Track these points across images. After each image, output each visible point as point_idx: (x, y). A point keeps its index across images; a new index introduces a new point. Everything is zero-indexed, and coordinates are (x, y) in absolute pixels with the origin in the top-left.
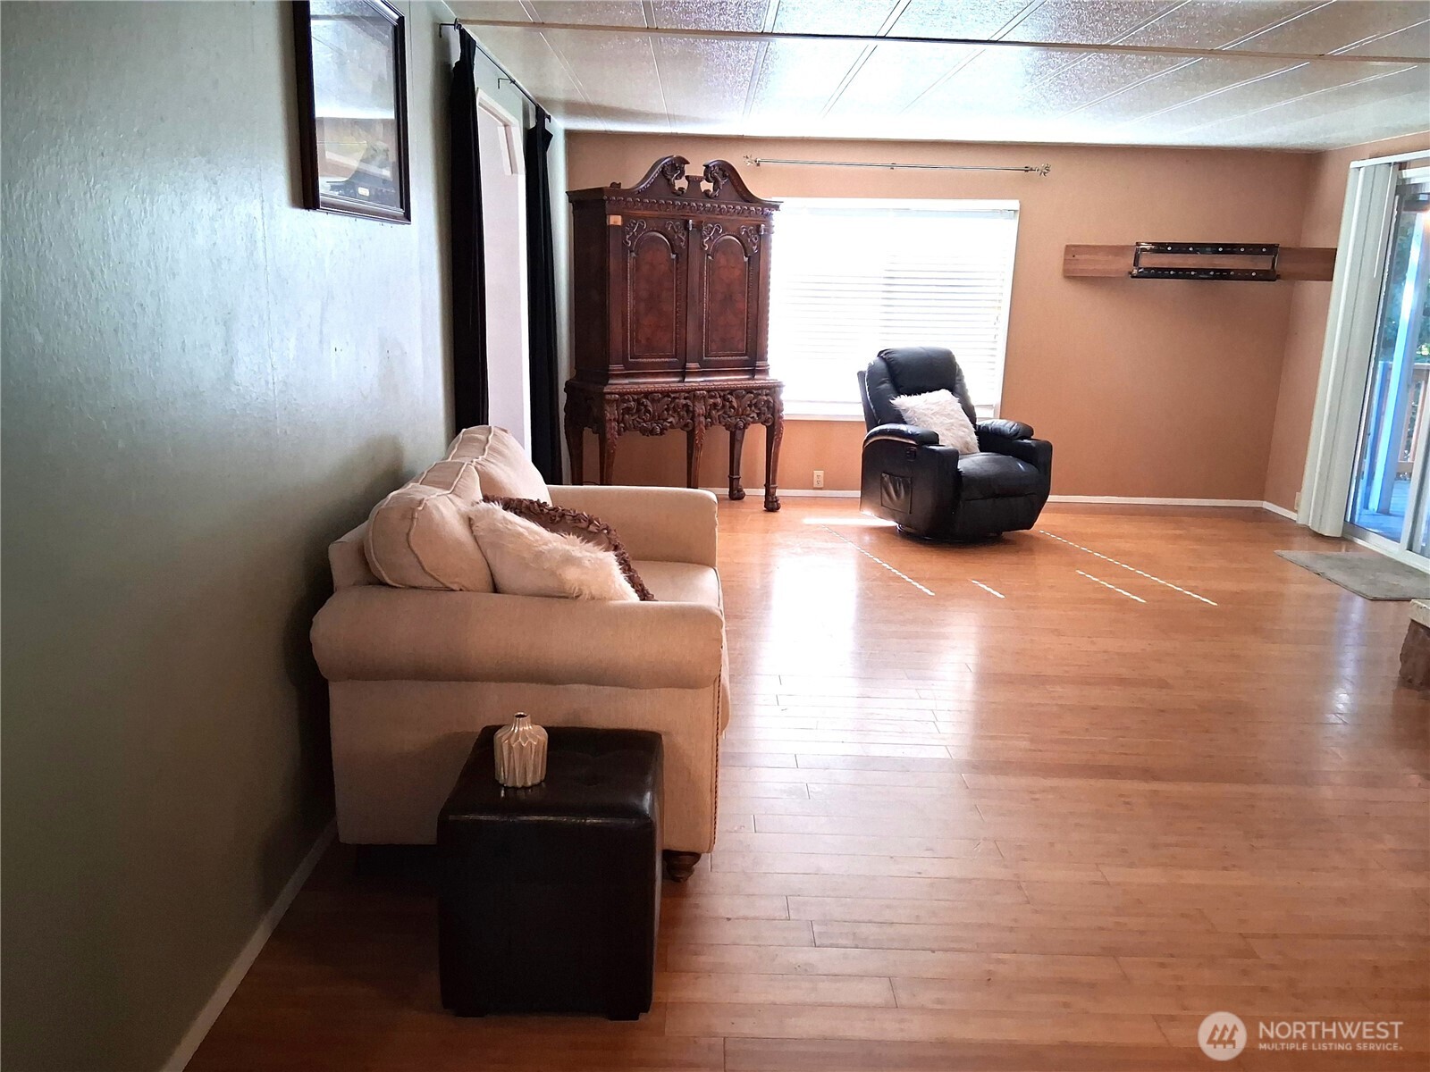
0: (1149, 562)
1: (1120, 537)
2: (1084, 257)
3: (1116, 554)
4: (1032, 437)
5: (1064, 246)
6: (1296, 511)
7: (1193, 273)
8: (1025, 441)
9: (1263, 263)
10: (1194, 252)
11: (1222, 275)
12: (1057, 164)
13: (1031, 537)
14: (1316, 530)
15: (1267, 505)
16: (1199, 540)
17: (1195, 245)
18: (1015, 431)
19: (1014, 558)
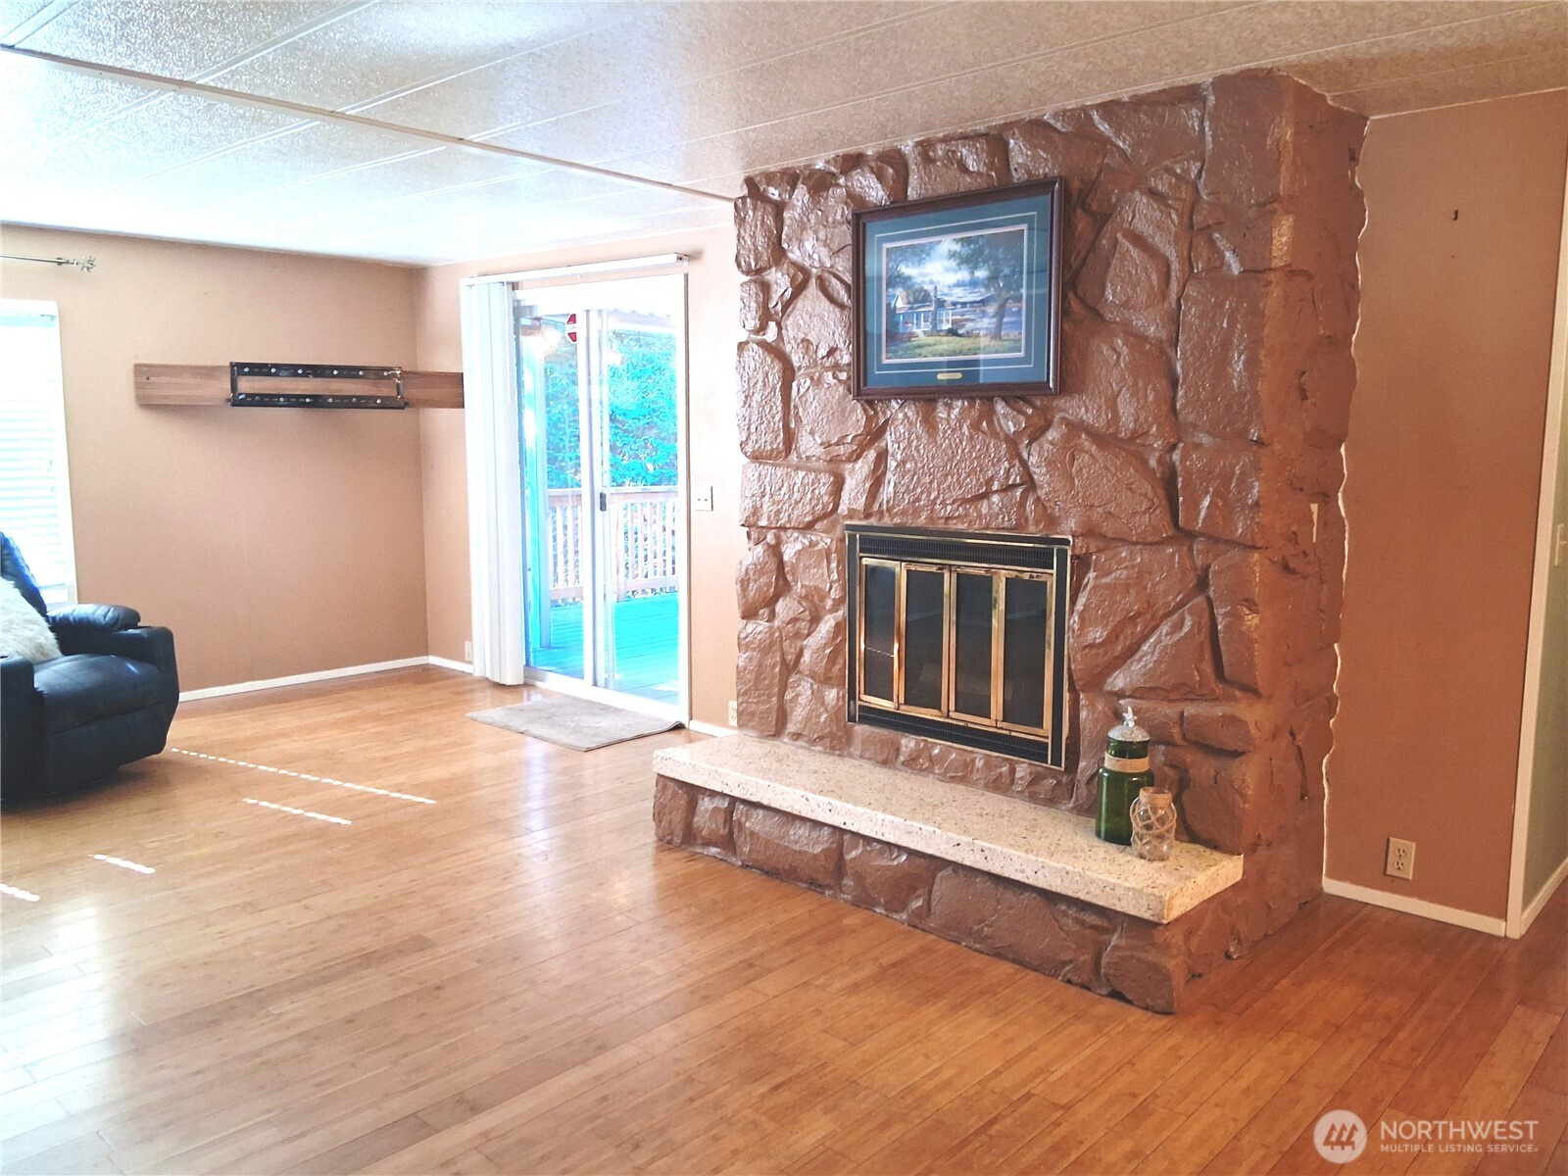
0: (331, 763)
1: (283, 734)
2: (163, 379)
3: (287, 761)
4: (139, 624)
5: (132, 367)
6: (471, 663)
7: (308, 400)
8: (131, 631)
9: (386, 390)
10: (305, 375)
11: (344, 402)
12: (103, 256)
13: (166, 763)
14: (497, 680)
15: (433, 660)
16: (377, 718)
17: (305, 367)
18: (112, 618)
19: (147, 802)
